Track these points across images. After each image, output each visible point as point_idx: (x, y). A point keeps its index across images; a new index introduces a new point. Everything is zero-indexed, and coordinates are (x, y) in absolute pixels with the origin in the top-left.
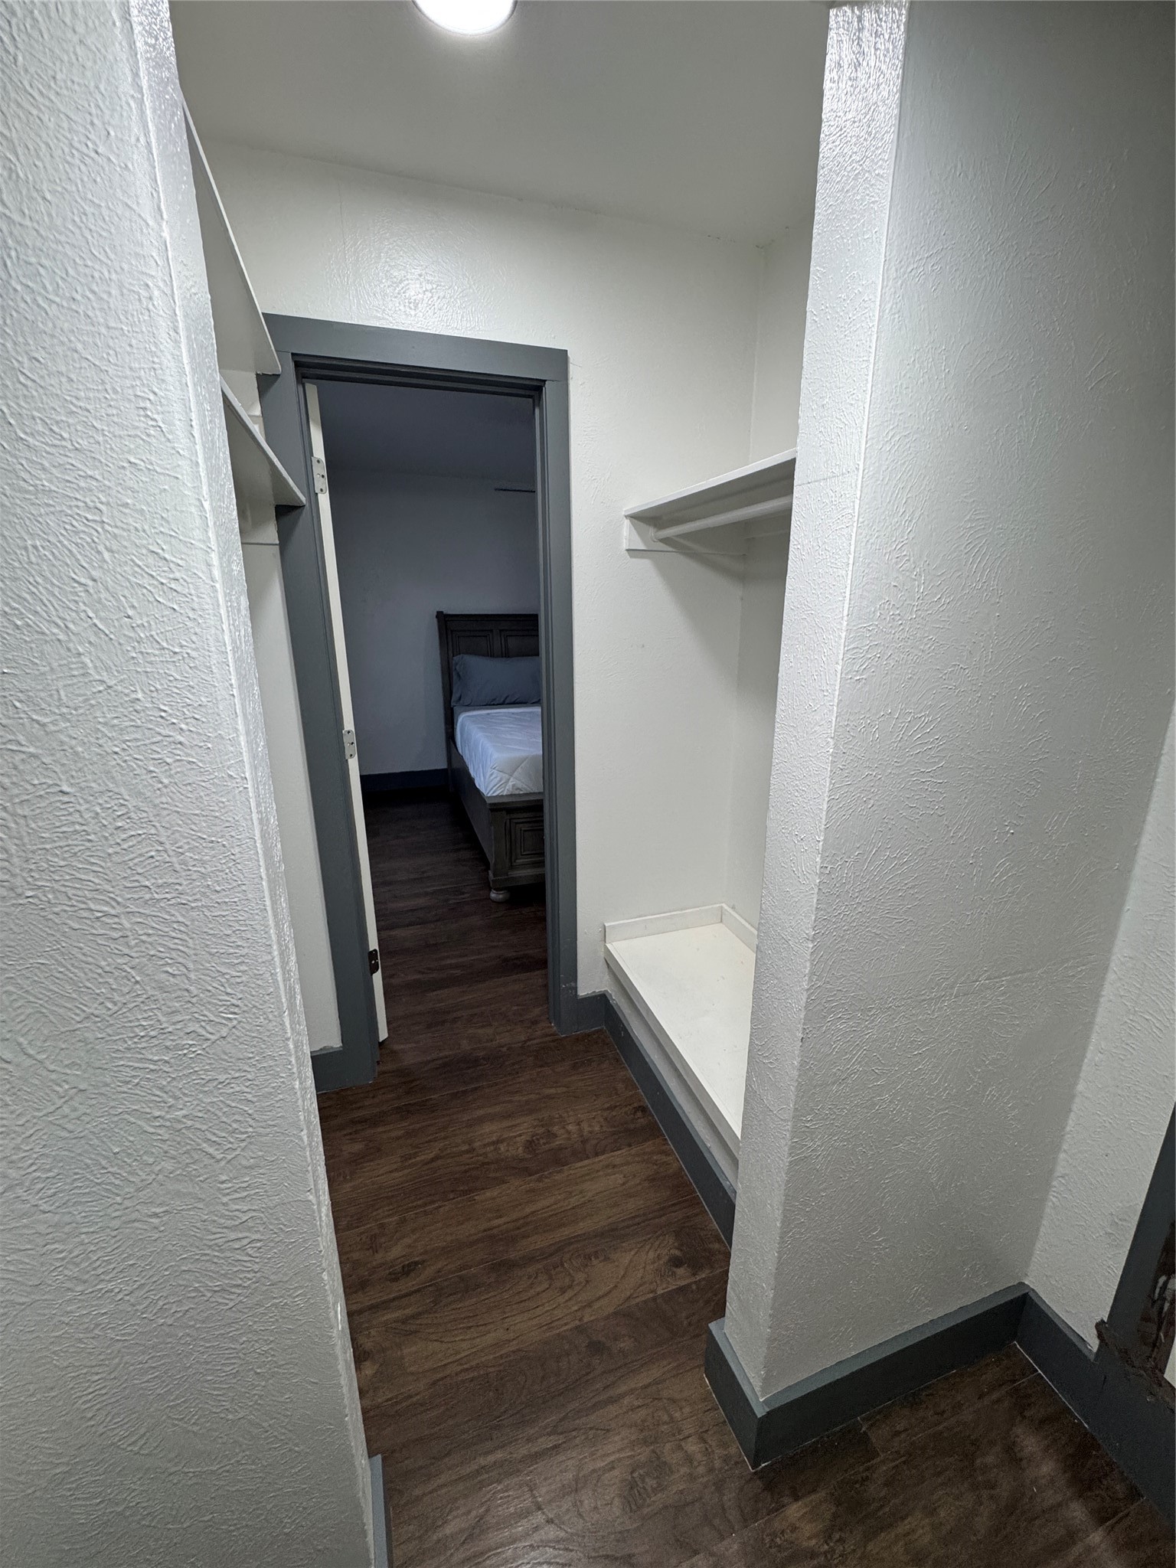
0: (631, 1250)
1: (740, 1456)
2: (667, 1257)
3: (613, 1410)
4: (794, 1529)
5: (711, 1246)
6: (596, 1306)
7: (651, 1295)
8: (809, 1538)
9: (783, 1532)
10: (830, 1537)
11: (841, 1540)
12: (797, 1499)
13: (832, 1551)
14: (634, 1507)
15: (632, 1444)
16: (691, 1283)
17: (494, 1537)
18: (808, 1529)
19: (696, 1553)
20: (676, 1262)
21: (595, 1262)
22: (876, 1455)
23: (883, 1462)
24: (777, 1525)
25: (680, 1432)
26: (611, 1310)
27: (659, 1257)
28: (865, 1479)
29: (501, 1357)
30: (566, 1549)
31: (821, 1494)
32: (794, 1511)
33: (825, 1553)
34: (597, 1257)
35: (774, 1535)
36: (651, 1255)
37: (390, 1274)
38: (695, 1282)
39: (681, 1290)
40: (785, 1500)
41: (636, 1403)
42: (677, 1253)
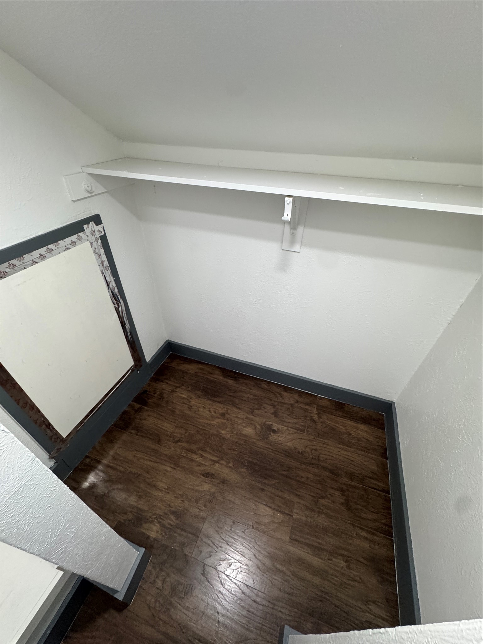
1: (150, 564)
3: (170, 631)
4: (157, 532)
8: (156, 526)
9: (161, 534)
10: (152, 521)
11: (151, 518)
12: (149, 536)
13: (155, 518)
14: (191, 586)
15: (175, 608)
17: (239, 629)
18: (155, 528)
19: (185, 555)
22: (119, 522)
23: (120, 518)
24: (160, 537)
25: (158, 593)
28: (129, 521)
30: (218, 598)
31: (142, 530)
32: (153, 535)
33: (157, 519)
35: (163, 536)
40: (152, 540)
41: (161, 623)
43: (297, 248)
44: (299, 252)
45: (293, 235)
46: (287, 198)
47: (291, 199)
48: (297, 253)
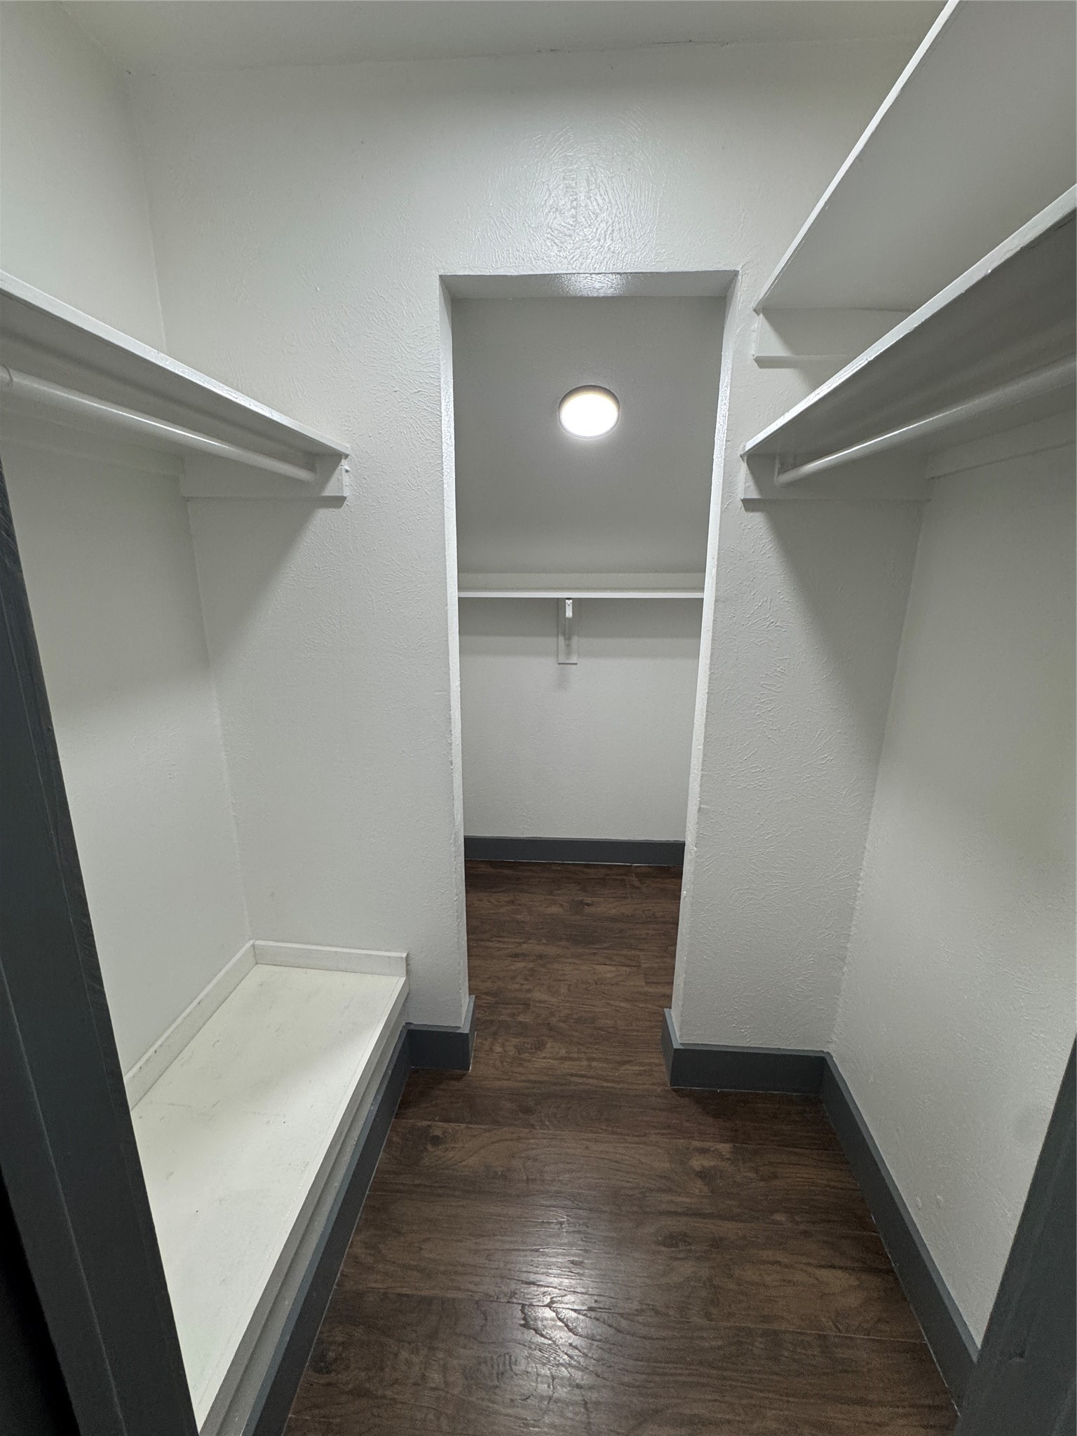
0: (465, 1166)
2: (440, 1147)
3: (532, 1077)
5: (399, 1140)
6: (515, 1136)
7: (471, 1126)
16: (437, 1121)
20: (436, 1141)
21: (499, 1169)
26: (506, 1129)
27: (447, 1150)
29: (595, 1132)
34: (496, 1173)
36: (451, 1154)
37: (690, 1244)
38: (434, 1120)
39: (447, 1121)
42: (430, 1147)
43: (574, 660)
44: (576, 664)
45: (568, 646)
46: (567, 601)
47: (571, 601)
48: (574, 666)
